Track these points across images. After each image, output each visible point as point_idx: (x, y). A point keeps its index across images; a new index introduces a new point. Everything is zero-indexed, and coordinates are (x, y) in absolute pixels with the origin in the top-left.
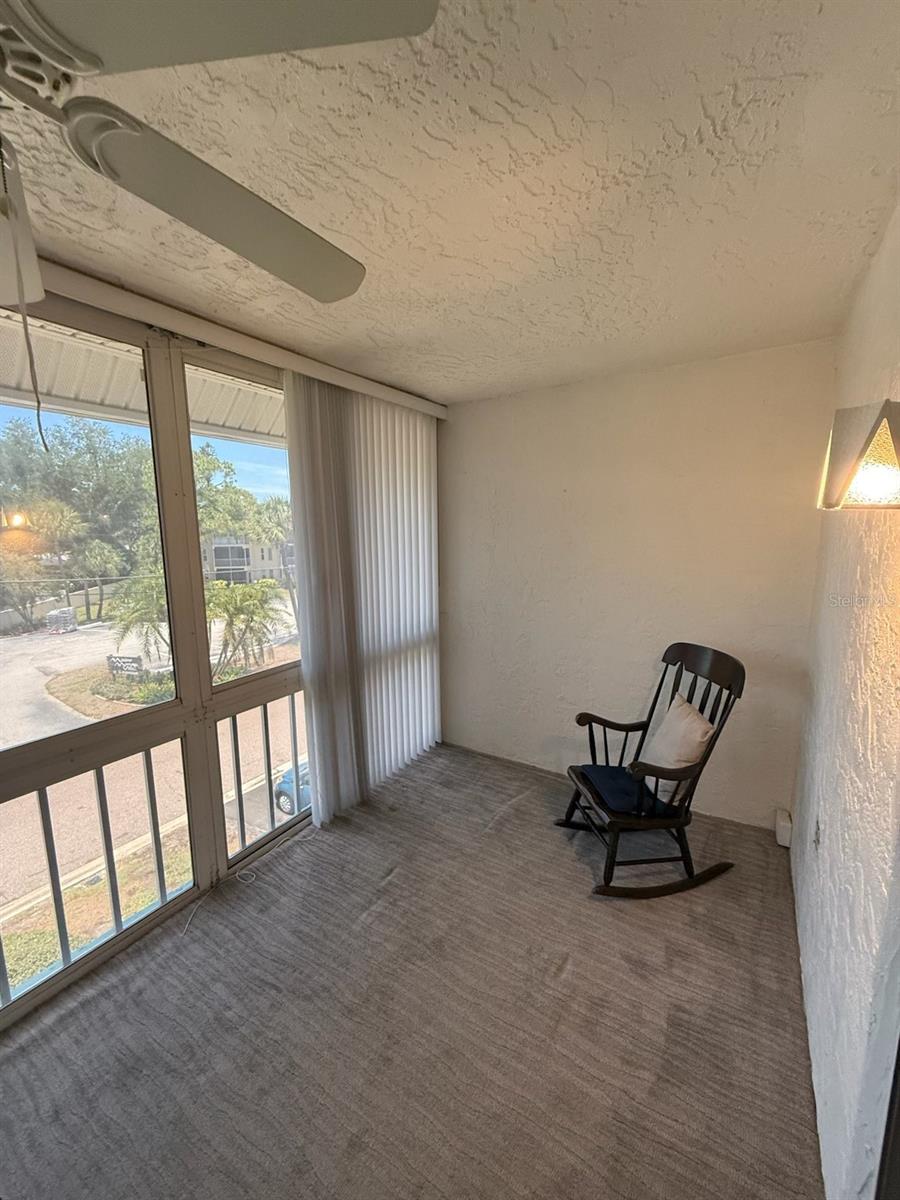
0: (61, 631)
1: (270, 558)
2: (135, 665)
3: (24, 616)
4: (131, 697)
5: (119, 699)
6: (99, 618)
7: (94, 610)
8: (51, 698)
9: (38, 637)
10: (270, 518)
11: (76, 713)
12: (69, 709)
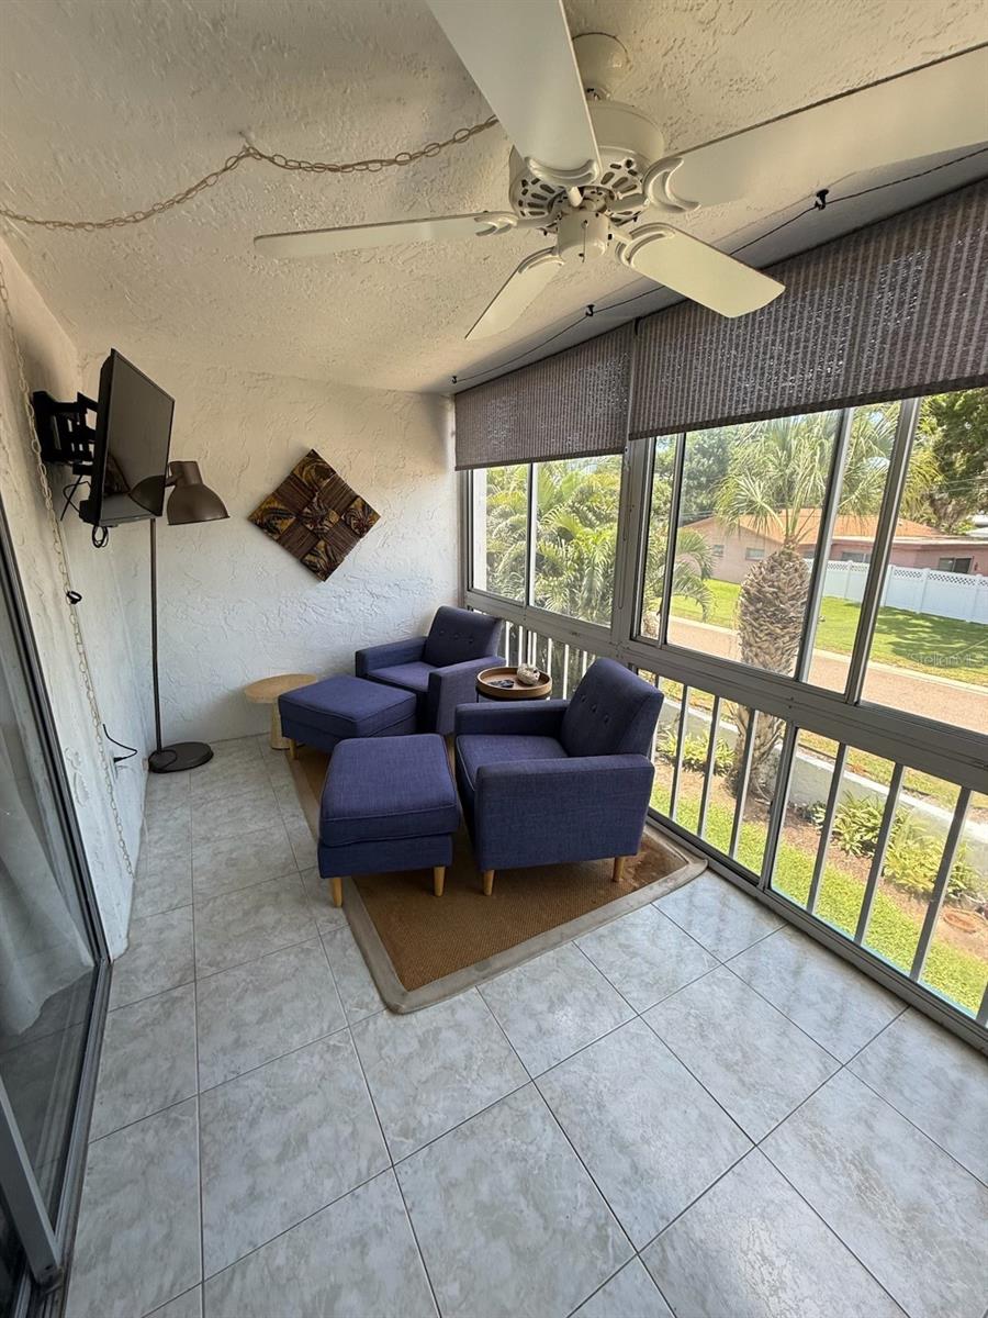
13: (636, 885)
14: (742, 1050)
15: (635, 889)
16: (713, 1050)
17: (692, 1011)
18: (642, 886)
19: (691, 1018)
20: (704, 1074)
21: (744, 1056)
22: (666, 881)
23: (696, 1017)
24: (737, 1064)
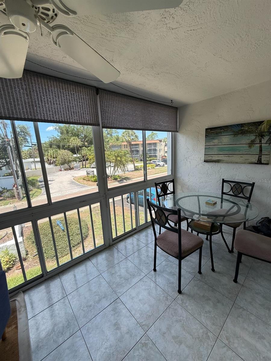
0: (77, 170)
1: (127, 148)
2: (93, 173)
3: (69, 166)
4: (91, 180)
5: (89, 181)
6: (85, 167)
7: (84, 166)
8: (74, 181)
9: (72, 171)
10: (126, 134)
11: (79, 183)
12: (78, 183)
13: (14, 326)
14: (95, 296)
15: (17, 328)
16: (95, 304)
17: (82, 308)
18: (16, 323)
19: (84, 309)
20: (101, 308)
21: (97, 295)
22: (20, 311)
23: (84, 307)
24: (99, 298)
